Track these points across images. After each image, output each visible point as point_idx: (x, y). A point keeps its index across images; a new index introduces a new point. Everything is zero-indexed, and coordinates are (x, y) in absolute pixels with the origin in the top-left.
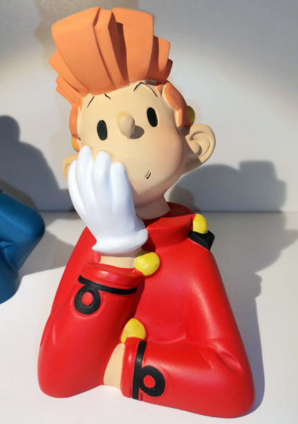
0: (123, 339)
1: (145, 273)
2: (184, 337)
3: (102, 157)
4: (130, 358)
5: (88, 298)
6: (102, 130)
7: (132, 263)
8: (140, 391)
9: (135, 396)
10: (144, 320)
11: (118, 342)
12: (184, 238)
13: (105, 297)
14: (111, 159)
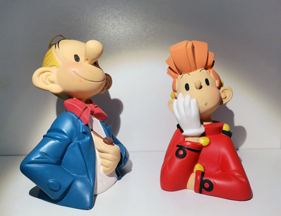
0: (195, 171)
1: (204, 145)
2: (220, 171)
3: (188, 97)
4: (198, 178)
5: (181, 153)
6: (187, 87)
7: (198, 140)
8: (203, 189)
9: (201, 192)
10: (203, 164)
11: (193, 172)
12: (220, 132)
13: (188, 152)
14: (192, 97)
